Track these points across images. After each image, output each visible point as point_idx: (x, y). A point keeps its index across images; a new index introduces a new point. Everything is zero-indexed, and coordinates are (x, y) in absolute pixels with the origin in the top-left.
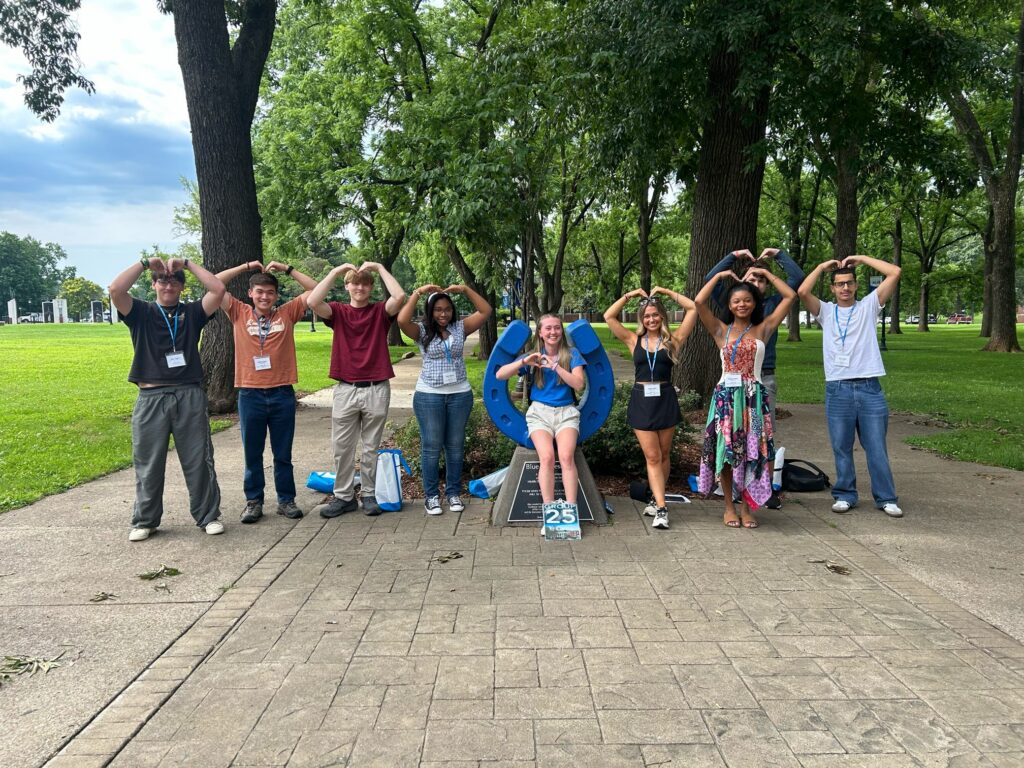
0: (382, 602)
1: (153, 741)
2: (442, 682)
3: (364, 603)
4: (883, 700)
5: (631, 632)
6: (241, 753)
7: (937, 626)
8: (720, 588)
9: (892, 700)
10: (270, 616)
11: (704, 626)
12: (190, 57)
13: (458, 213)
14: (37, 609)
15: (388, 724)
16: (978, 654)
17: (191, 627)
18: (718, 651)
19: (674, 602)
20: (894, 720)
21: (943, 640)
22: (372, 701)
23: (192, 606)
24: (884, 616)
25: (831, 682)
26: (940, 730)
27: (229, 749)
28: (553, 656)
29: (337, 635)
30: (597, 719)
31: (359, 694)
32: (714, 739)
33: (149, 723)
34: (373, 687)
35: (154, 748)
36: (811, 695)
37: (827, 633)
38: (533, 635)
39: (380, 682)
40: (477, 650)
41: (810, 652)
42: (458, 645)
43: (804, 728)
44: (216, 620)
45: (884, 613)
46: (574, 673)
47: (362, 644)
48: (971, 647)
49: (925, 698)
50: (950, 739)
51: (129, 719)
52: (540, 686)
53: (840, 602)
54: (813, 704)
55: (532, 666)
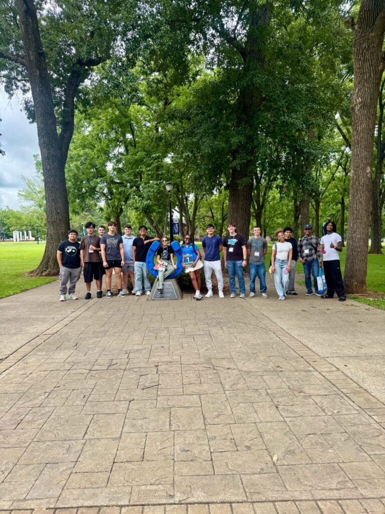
10: (86, 315)
11: (194, 315)
12: (44, 144)
13: (141, 204)
17: (66, 317)
19: (190, 311)
28: (156, 319)
29: (104, 318)
31: (110, 324)
33: (64, 328)
44: (72, 316)
51: (59, 327)
52: (151, 322)
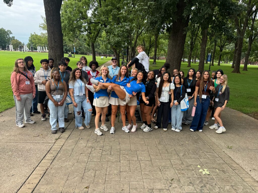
0: (94, 145)
1: (43, 185)
2: (108, 169)
3: (90, 144)
4: (205, 177)
5: (151, 156)
6: (63, 189)
7: (217, 156)
8: (171, 143)
9: (207, 178)
10: (68, 148)
11: (167, 155)
14: (12, 143)
15: (96, 182)
16: (226, 165)
17: (49, 151)
18: (170, 162)
19: (160, 147)
20: (207, 183)
21: (219, 161)
22: (93, 175)
23: (50, 144)
24: (206, 153)
25: (194, 172)
26: (217, 186)
27: (61, 188)
28: (133, 162)
29: (84, 154)
30: (143, 181)
31: (89, 173)
32: (169, 188)
33: (42, 179)
34: (93, 171)
35: (43, 187)
36: (190, 176)
37: (194, 158)
38: (129, 156)
39: (94, 169)
40: (116, 160)
41: (190, 163)
42: (112, 159)
43: (188, 185)
44: (55, 149)
45: (206, 152)
46: (138, 168)
47: (90, 157)
48: (225, 163)
49: (214, 177)
50: (219, 189)
51: (37, 178)
52: (130, 172)
53: (197, 149)
54: (190, 178)
55: (129, 165)
